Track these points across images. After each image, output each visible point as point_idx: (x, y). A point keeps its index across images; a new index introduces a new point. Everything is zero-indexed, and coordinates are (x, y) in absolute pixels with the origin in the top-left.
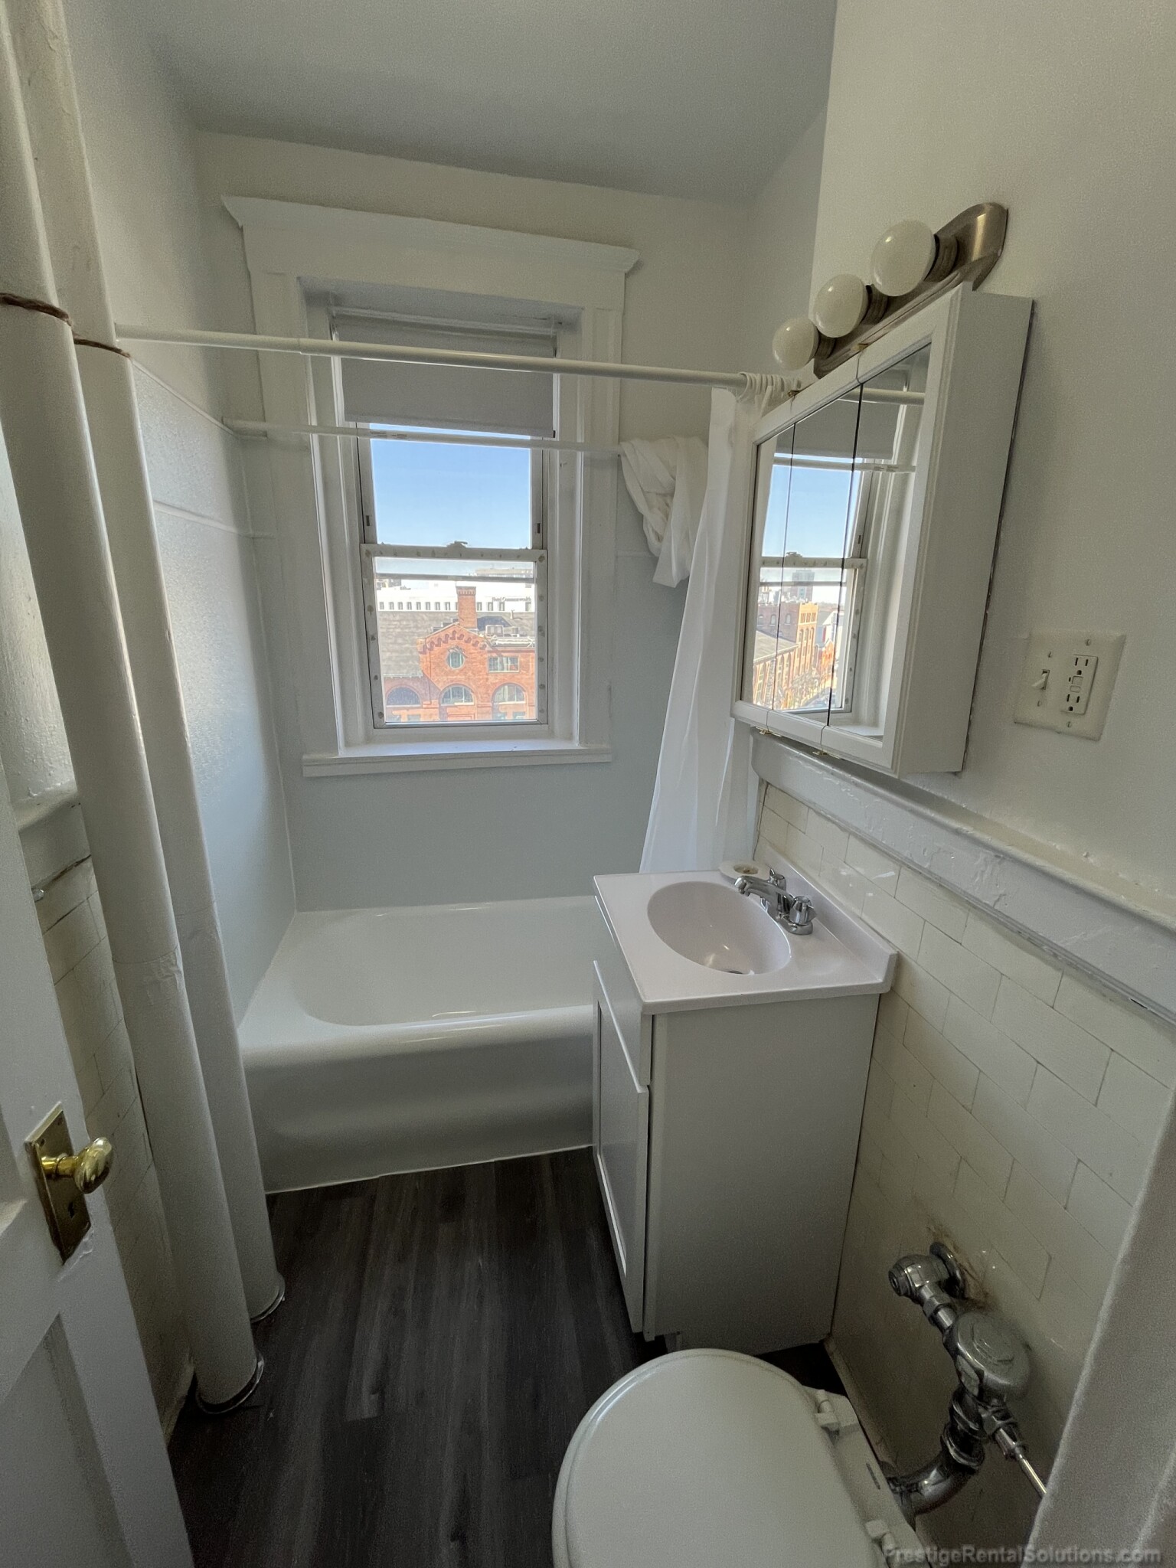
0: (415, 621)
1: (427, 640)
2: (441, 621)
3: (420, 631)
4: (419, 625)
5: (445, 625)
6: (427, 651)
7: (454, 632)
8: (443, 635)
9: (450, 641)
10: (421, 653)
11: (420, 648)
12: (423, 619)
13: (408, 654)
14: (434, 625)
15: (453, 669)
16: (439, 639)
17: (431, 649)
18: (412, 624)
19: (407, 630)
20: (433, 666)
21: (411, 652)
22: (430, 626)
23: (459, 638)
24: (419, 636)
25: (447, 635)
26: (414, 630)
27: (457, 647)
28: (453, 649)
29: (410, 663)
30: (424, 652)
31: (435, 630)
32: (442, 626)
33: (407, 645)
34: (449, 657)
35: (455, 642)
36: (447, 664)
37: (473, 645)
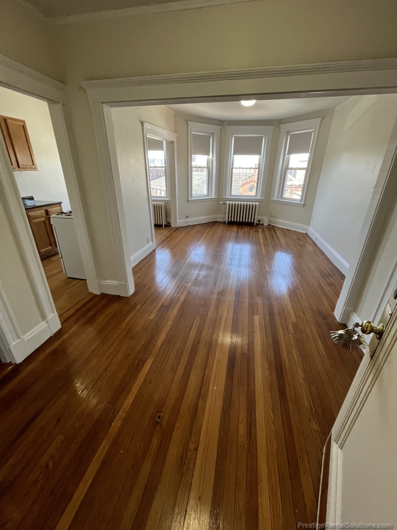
0: (239, 176)
1: (243, 183)
2: (248, 176)
3: (240, 179)
4: (240, 177)
5: (249, 177)
6: (243, 186)
7: (252, 180)
8: (248, 181)
9: (250, 183)
10: (240, 187)
11: (240, 185)
12: (242, 175)
13: (236, 187)
14: (245, 177)
15: (250, 193)
16: (247, 182)
17: (244, 186)
18: (238, 177)
19: (236, 179)
20: (244, 192)
21: (237, 186)
22: (244, 178)
23: (254, 182)
24: (240, 181)
25: (250, 181)
26: (239, 179)
27: (253, 185)
28: (251, 186)
29: (236, 190)
30: (241, 187)
31: (245, 179)
32: (248, 178)
33: (236, 184)
34: (249, 189)
35: (252, 183)
36: (248, 191)
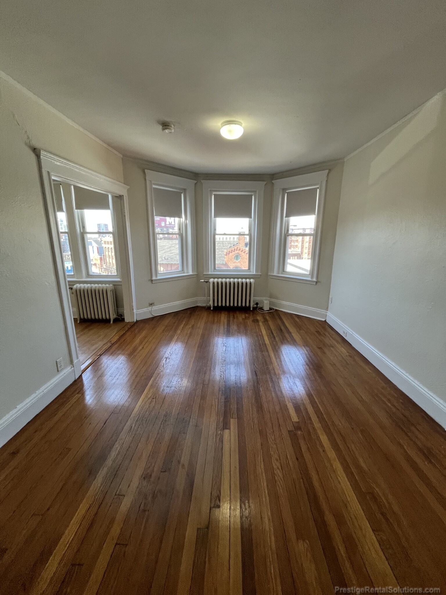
0: (223, 244)
1: (228, 251)
2: (232, 244)
3: (224, 247)
4: (224, 245)
5: (234, 245)
6: (228, 254)
7: (237, 248)
8: (233, 249)
9: (235, 251)
10: (225, 255)
11: (225, 253)
12: (226, 243)
13: (221, 256)
14: (230, 245)
15: (236, 261)
16: (232, 250)
17: (229, 254)
18: (222, 245)
19: (220, 247)
20: (229, 260)
21: (221, 255)
22: (228, 246)
23: (239, 250)
24: (224, 249)
25: (235, 249)
26: (223, 247)
27: (238, 253)
28: (236, 254)
29: (221, 259)
30: (226, 255)
31: (230, 247)
32: (232, 246)
33: (220, 253)
34: (235, 257)
35: (238, 251)
36: (234, 259)
37: (244, 252)
